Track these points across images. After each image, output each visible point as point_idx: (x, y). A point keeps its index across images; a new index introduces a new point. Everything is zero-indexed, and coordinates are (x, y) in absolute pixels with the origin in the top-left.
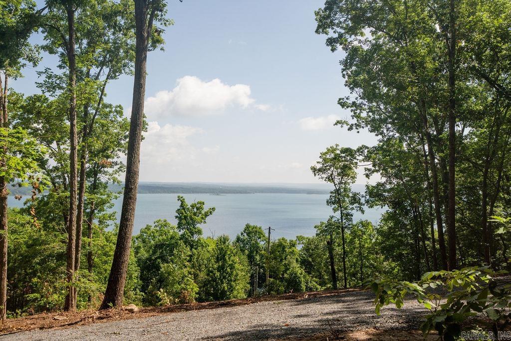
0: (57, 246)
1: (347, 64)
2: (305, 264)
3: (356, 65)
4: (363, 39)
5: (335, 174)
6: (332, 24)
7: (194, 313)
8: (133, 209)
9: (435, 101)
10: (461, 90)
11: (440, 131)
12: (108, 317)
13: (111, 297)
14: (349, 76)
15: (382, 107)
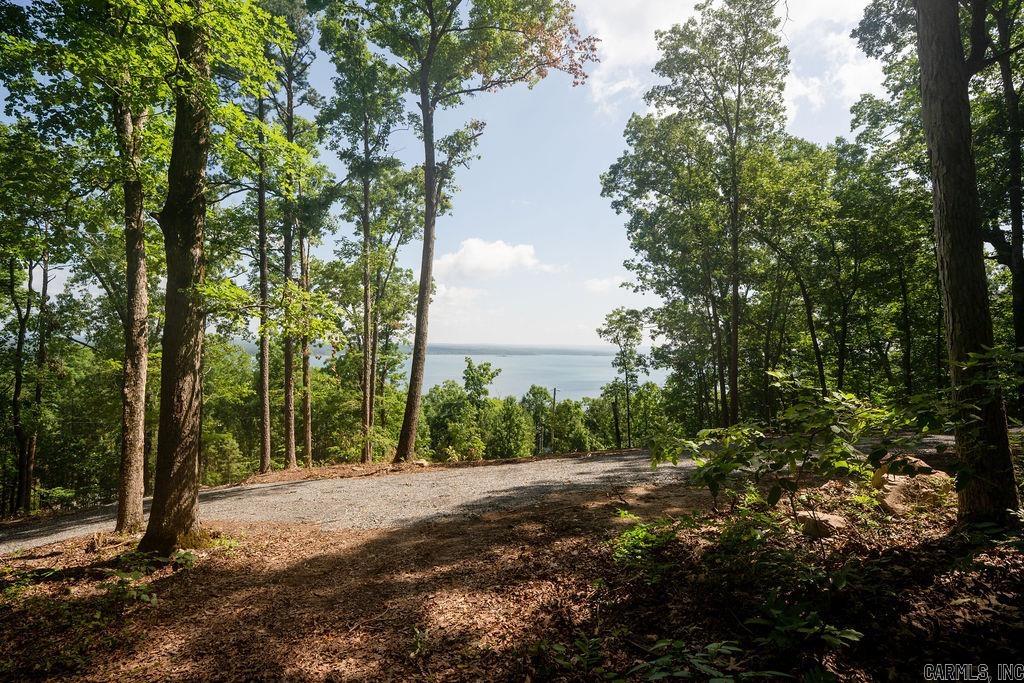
0: (354, 404)
1: (631, 227)
2: (591, 424)
3: (641, 228)
4: (647, 202)
5: (621, 335)
6: (616, 188)
7: (481, 469)
8: (422, 370)
9: (718, 264)
10: (744, 253)
11: (724, 294)
12: (400, 470)
13: (402, 452)
14: (634, 239)
15: (667, 269)
